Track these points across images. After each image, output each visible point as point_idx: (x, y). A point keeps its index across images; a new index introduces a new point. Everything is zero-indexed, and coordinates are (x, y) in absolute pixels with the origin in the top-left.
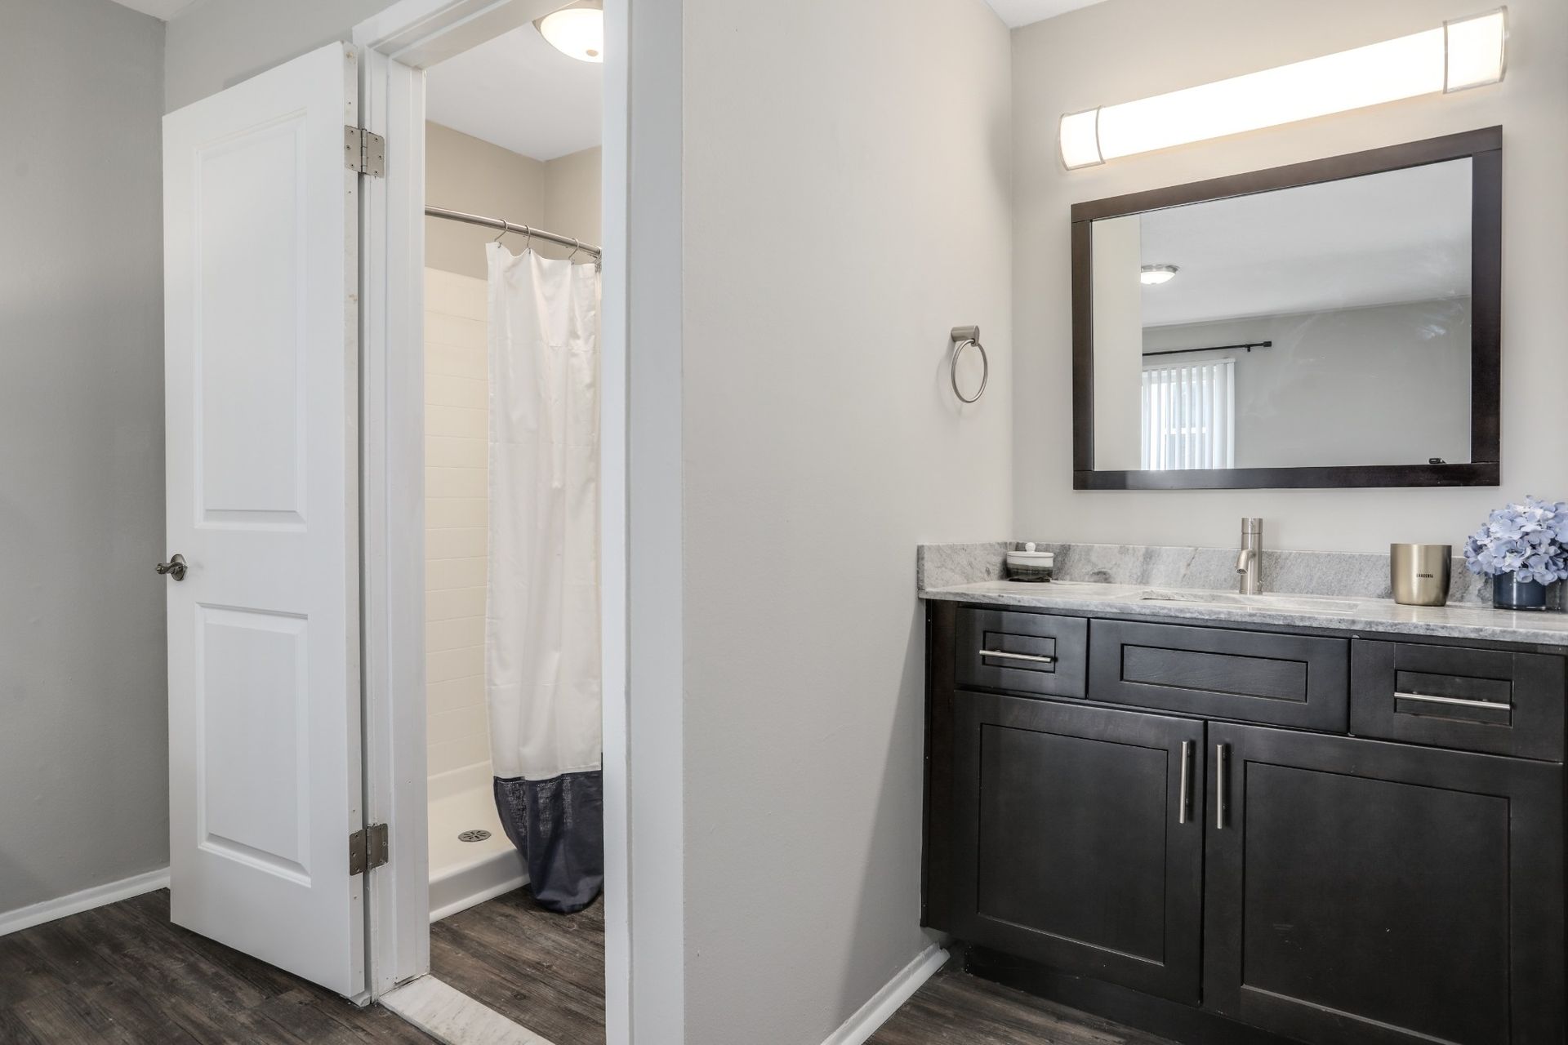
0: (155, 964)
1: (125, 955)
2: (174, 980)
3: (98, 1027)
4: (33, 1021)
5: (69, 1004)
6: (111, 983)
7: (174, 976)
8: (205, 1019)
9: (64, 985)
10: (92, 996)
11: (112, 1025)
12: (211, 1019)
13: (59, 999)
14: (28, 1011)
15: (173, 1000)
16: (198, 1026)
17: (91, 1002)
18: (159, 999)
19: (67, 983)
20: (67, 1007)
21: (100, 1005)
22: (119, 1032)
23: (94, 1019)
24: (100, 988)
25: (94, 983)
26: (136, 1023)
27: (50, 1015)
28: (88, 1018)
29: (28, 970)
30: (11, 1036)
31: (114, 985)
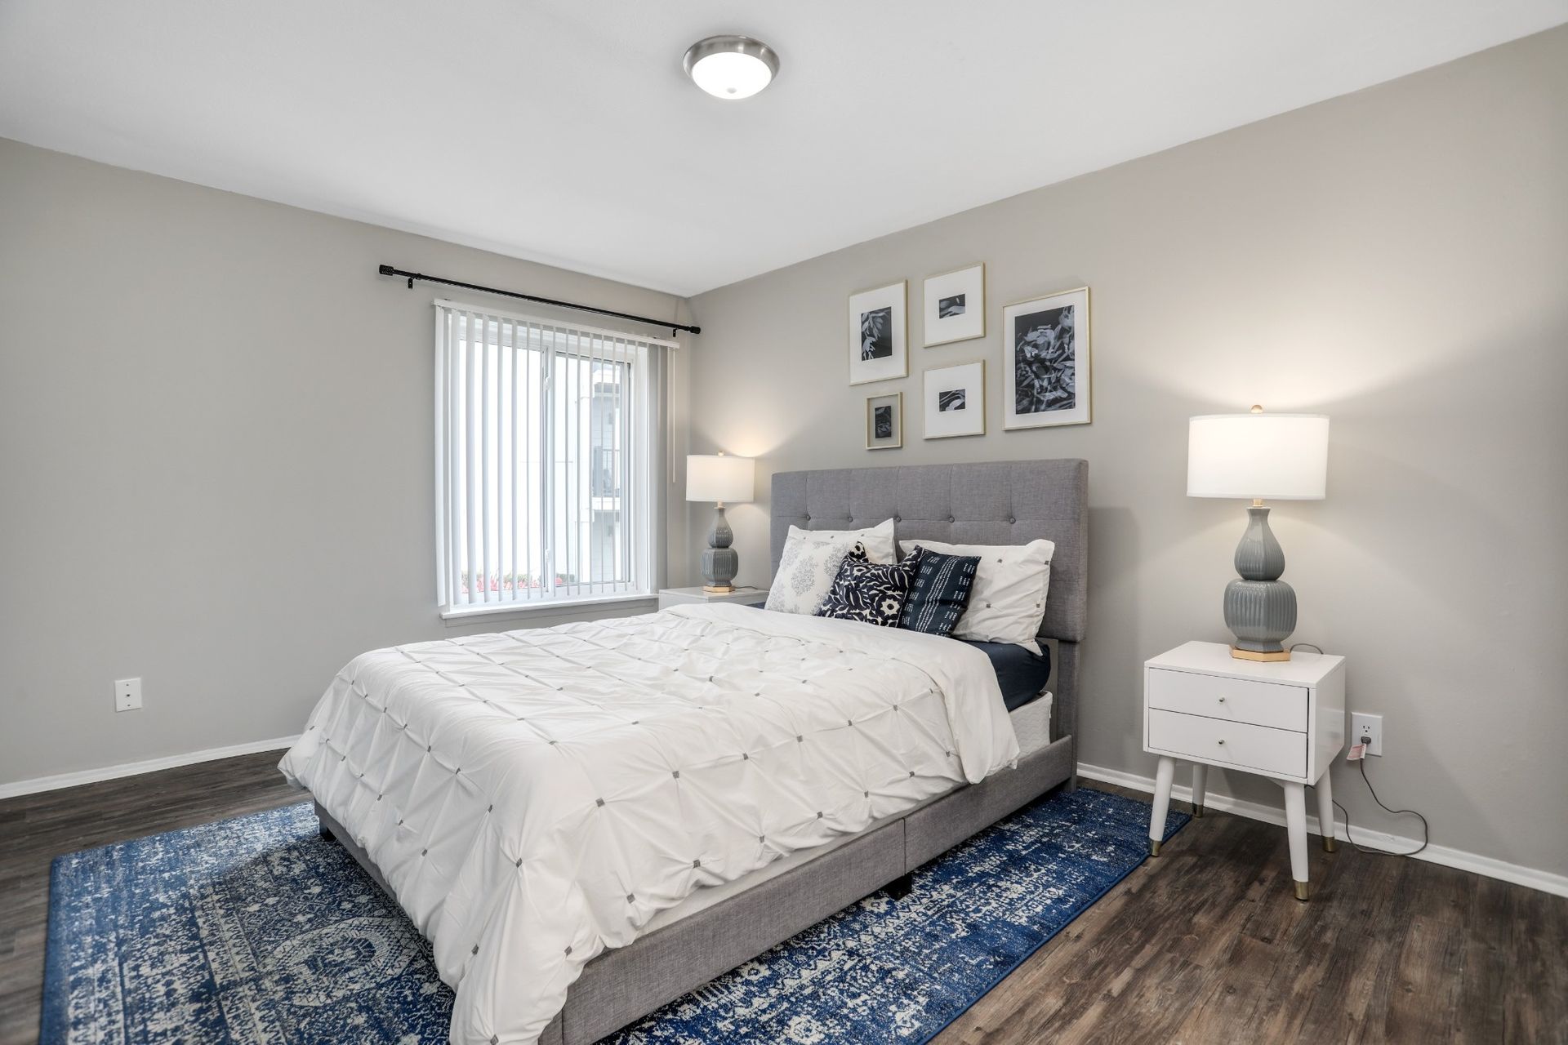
0: (1548, 963)
1: (1533, 941)
2: (1546, 984)
3: (1447, 967)
4: (1415, 932)
5: (1449, 939)
6: (1494, 949)
7: (1551, 981)
8: (1531, 1030)
9: (1462, 927)
10: (1470, 946)
11: (1457, 973)
12: (1537, 1032)
13: (1447, 932)
14: (1420, 924)
15: (1524, 996)
16: (1519, 1026)
17: (1463, 950)
18: (1515, 986)
19: (1466, 926)
20: (1444, 940)
21: (1466, 956)
22: (1455, 981)
23: (1450, 961)
24: (1482, 946)
25: (1481, 939)
26: (1474, 986)
27: (1429, 937)
28: (1448, 957)
29: (1453, 901)
30: (1393, 930)
31: (1495, 951)
